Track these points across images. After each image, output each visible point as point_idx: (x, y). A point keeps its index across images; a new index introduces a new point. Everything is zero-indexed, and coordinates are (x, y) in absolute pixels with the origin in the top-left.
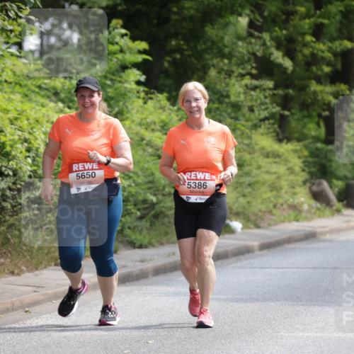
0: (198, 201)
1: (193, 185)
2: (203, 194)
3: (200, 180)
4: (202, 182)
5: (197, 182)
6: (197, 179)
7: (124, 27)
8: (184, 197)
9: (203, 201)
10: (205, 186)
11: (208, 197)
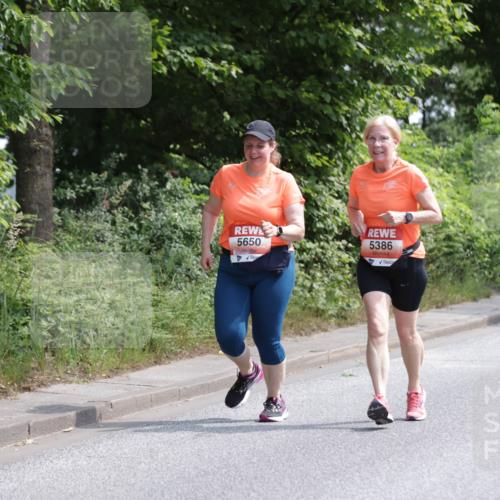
0: (383, 265)
1: (376, 245)
2: (388, 256)
3: (384, 238)
4: (387, 241)
5: (381, 241)
6: (380, 238)
7: (495, 101)
8: (367, 259)
9: (389, 265)
10: (390, 247)
11: (395, 260)
